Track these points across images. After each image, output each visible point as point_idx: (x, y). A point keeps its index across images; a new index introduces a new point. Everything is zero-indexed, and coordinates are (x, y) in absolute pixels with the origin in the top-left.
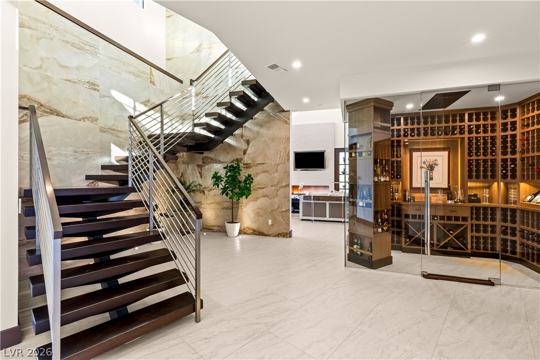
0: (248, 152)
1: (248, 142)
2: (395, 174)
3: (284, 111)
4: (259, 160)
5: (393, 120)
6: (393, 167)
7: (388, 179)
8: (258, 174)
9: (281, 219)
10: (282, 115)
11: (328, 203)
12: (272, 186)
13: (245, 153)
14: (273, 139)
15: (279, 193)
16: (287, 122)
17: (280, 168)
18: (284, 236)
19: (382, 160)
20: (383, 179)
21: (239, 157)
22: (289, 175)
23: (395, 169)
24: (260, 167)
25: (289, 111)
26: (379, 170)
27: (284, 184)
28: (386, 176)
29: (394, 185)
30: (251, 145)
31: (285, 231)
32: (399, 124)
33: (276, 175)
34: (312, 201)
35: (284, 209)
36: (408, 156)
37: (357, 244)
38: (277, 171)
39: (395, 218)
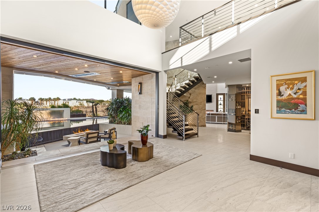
0: (190, 97)
1: (190, 94)
2: (243, 106)
3: (204, 84)
4: (195, 101)
5: (242, 88)
6: (242, 103)
7: (240, 107)
8: (194, 105)
9: (203, 121)
10: (203, 85)
11: (216, 116)
12: (199, 109)
13: (189, 98)
14: (200, 93)
15: (202, 112)
16: (205, 88)
17: (202, 103)
18: (204, 126)
19: (238, 102)
20: (239, 107)
21: (187, 99)
22: (205, 106)
23: (243, 104)
24: (195, 103)
25: (206, 84)
26: (238, 105)
27: (204, 109)
28: (240, 106)
29: (242, 109)
30: (191, 95)
31: (204, 125)
32: (244, 90)
33: (201, 106)
34: (211, 116)
35: (204, 117)
36: (247, 100)
37: (231, 126)
38: (201, 104)
39: (243, 120)
